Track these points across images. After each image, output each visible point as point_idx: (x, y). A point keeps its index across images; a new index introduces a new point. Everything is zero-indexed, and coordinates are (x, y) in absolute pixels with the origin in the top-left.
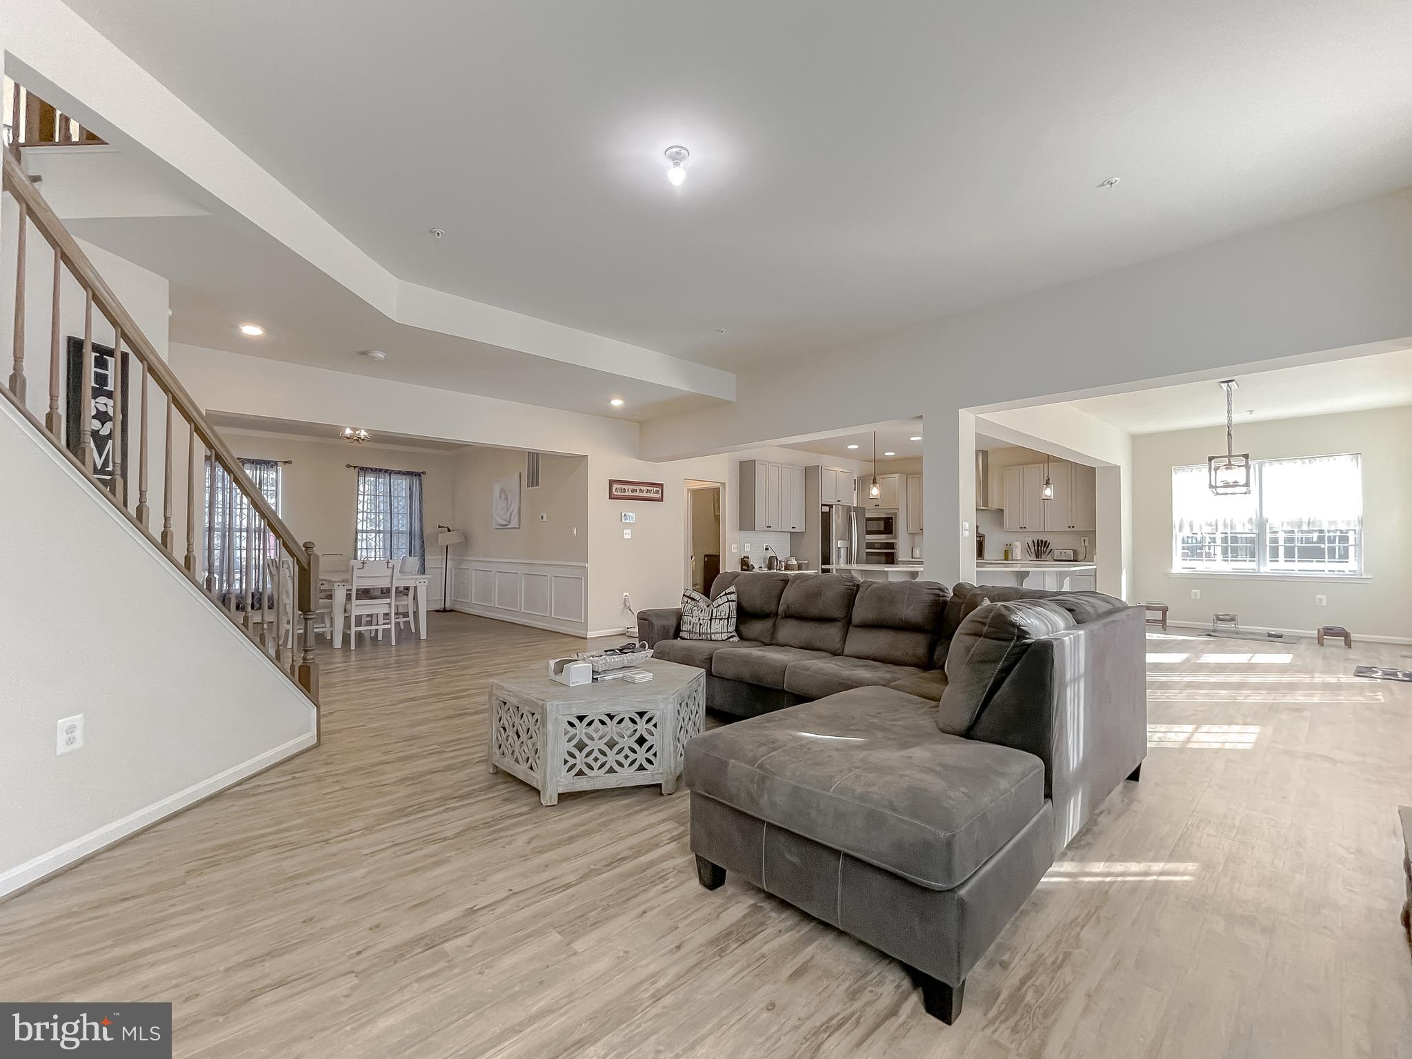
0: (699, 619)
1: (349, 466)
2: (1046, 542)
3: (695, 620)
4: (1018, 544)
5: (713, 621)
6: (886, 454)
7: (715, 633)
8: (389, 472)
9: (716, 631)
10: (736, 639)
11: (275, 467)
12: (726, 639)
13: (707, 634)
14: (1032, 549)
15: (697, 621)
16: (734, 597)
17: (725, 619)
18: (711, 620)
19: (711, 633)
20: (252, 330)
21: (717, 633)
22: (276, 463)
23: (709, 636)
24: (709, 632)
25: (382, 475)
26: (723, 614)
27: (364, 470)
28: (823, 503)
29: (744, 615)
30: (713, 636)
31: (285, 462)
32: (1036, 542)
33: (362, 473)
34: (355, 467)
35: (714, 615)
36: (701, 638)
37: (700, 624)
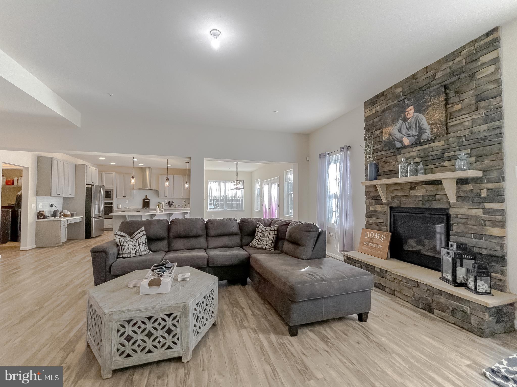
2: (172, 202)
3: (130, 247)
4: (163, 202)
6: (111, 163)
7: (143, 251)
10: (151, 252)
12: (148, 253)
13: (139, 252)
14: (168, 204)
15: (132, 247)
16: (144, 232)
17: (144, 243)
18: (139, 245)
19: (141, 252)
21: (144, 251)
23: (140, 254)
26: (143, 241)
28: (87, 183)
29: (151, 240)
30: (142, 253)
32: (169, 202)
35: (139, 242)
36: (136, 255)
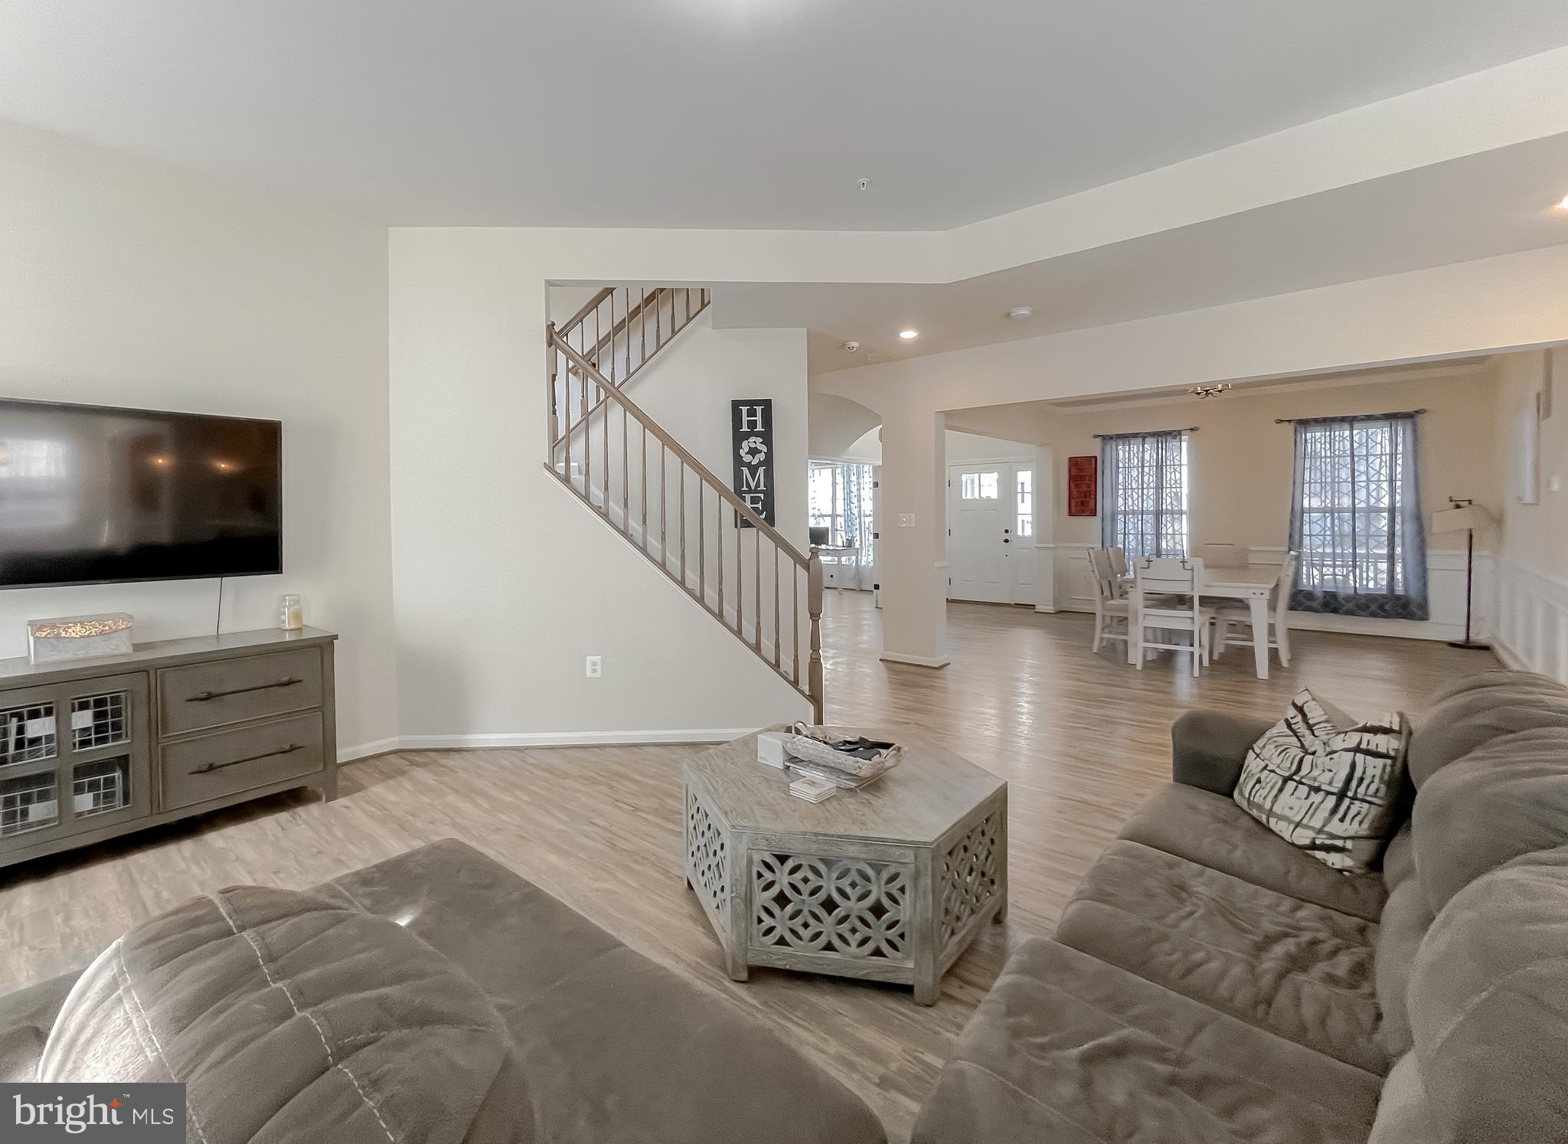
0: (1265, 768)
1: (1280, 421)
5: (1291, 785)
8: (1350, 421)
9: (1288, 813)
11: (1179, 438)
18: (1286, 780)
20: (908, 335)
22: (1179, 433)
24: (1268, 806)
25: (1336, 426)
27: (1304, 423)
31: (1192, 429)
33: (1300, 429)
34: (1290, 421)
37: (1259, 781)
